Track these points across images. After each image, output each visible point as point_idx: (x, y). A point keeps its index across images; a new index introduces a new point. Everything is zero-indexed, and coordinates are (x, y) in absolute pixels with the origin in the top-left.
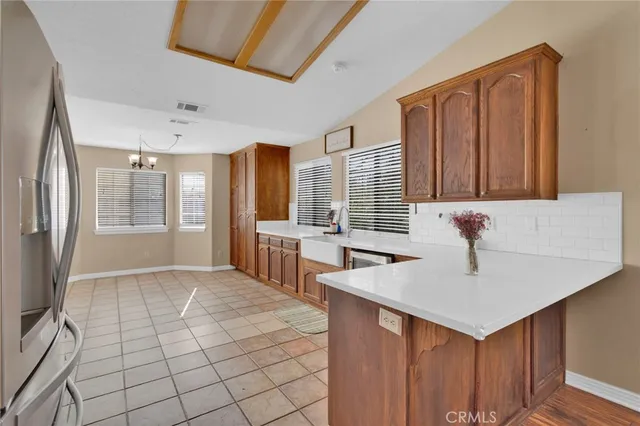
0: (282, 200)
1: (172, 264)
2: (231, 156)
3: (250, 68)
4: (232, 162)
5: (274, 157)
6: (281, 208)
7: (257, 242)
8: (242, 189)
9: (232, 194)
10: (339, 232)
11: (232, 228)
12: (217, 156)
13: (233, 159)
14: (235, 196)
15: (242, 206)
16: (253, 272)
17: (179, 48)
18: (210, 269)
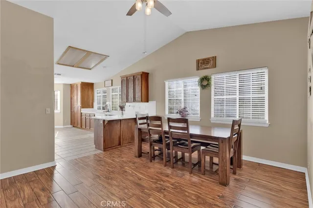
0: (91, 102)
2: (71, 85)
3: (78, 67)
4: (71, 87)
5: (88, 87)
6: (90, 104)
7: (81, 116)
8: (75, 97)
9: (71, 99)
10: (108, 111)
11: (71, 112)
12: (65, 85)
14: (73, 100)
15: (75, 103)
16: (79, 126)
17: (58, 64)
18: (62, 127)
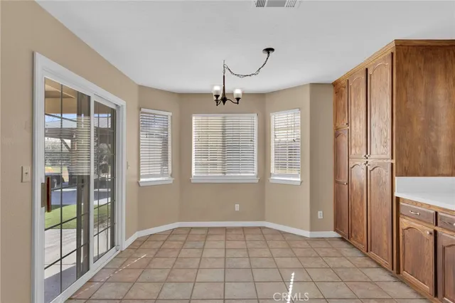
1: (263, 219)
2: (335, 84)
8: (358, 127)
9: (337, 135)
11: (336, 182)
12: (316, 87)
13: (338, 88)
15: (358, 151)
18: (307, 234)
